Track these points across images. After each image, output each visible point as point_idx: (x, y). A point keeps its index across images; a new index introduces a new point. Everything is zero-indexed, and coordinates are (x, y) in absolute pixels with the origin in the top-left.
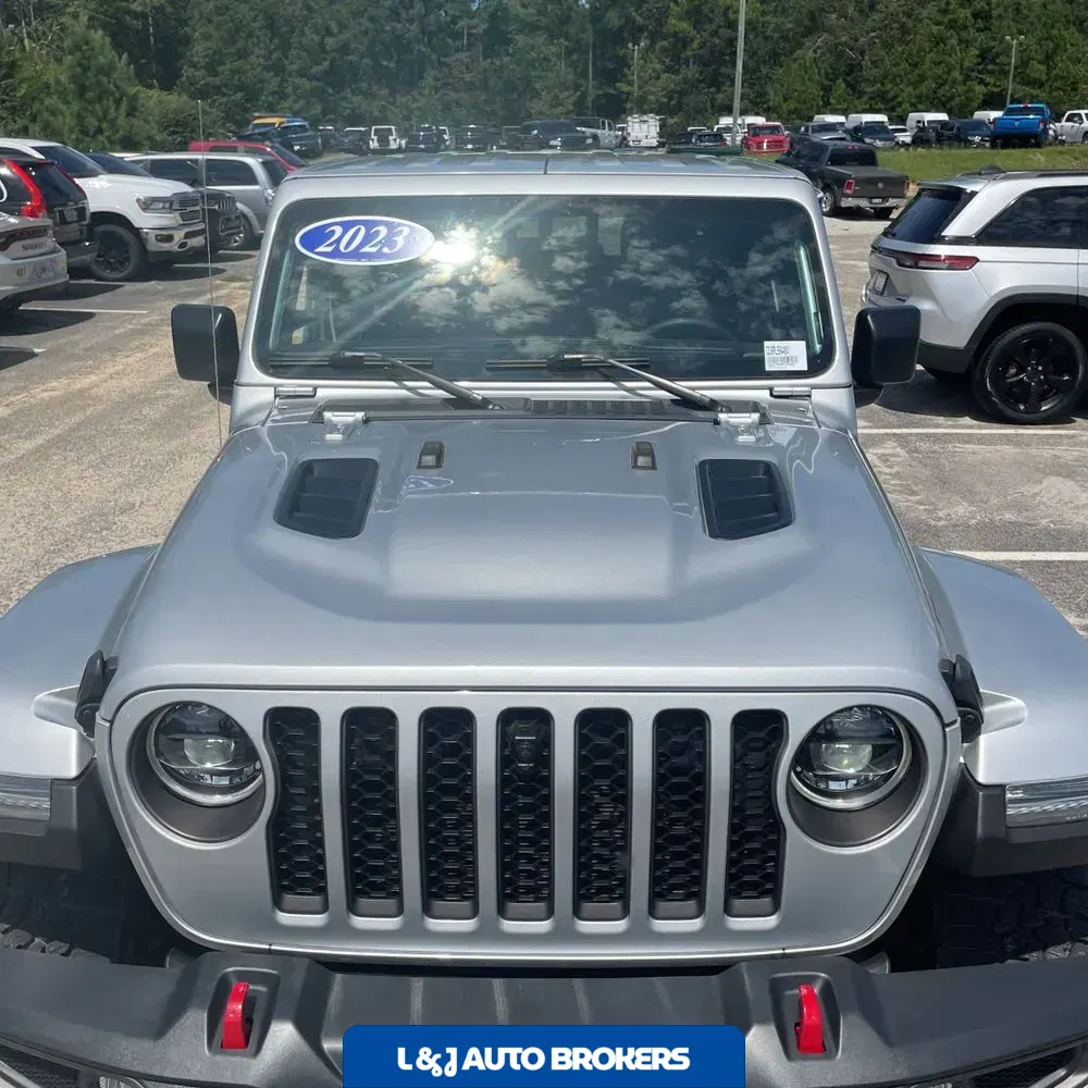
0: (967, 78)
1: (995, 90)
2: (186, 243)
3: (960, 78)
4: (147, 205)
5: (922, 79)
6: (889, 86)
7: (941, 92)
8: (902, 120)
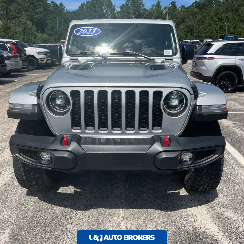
0: (217, 32)
1: (223, 35)
2: (47, 62)
3: (215, 32)
4: (39, 53)
5: (207, 32)
6: (199, 34)
7: (211, 35)
8: (203, 41)
